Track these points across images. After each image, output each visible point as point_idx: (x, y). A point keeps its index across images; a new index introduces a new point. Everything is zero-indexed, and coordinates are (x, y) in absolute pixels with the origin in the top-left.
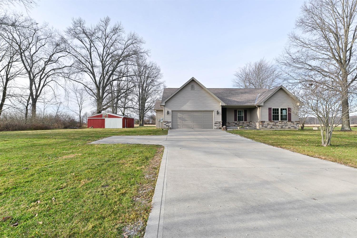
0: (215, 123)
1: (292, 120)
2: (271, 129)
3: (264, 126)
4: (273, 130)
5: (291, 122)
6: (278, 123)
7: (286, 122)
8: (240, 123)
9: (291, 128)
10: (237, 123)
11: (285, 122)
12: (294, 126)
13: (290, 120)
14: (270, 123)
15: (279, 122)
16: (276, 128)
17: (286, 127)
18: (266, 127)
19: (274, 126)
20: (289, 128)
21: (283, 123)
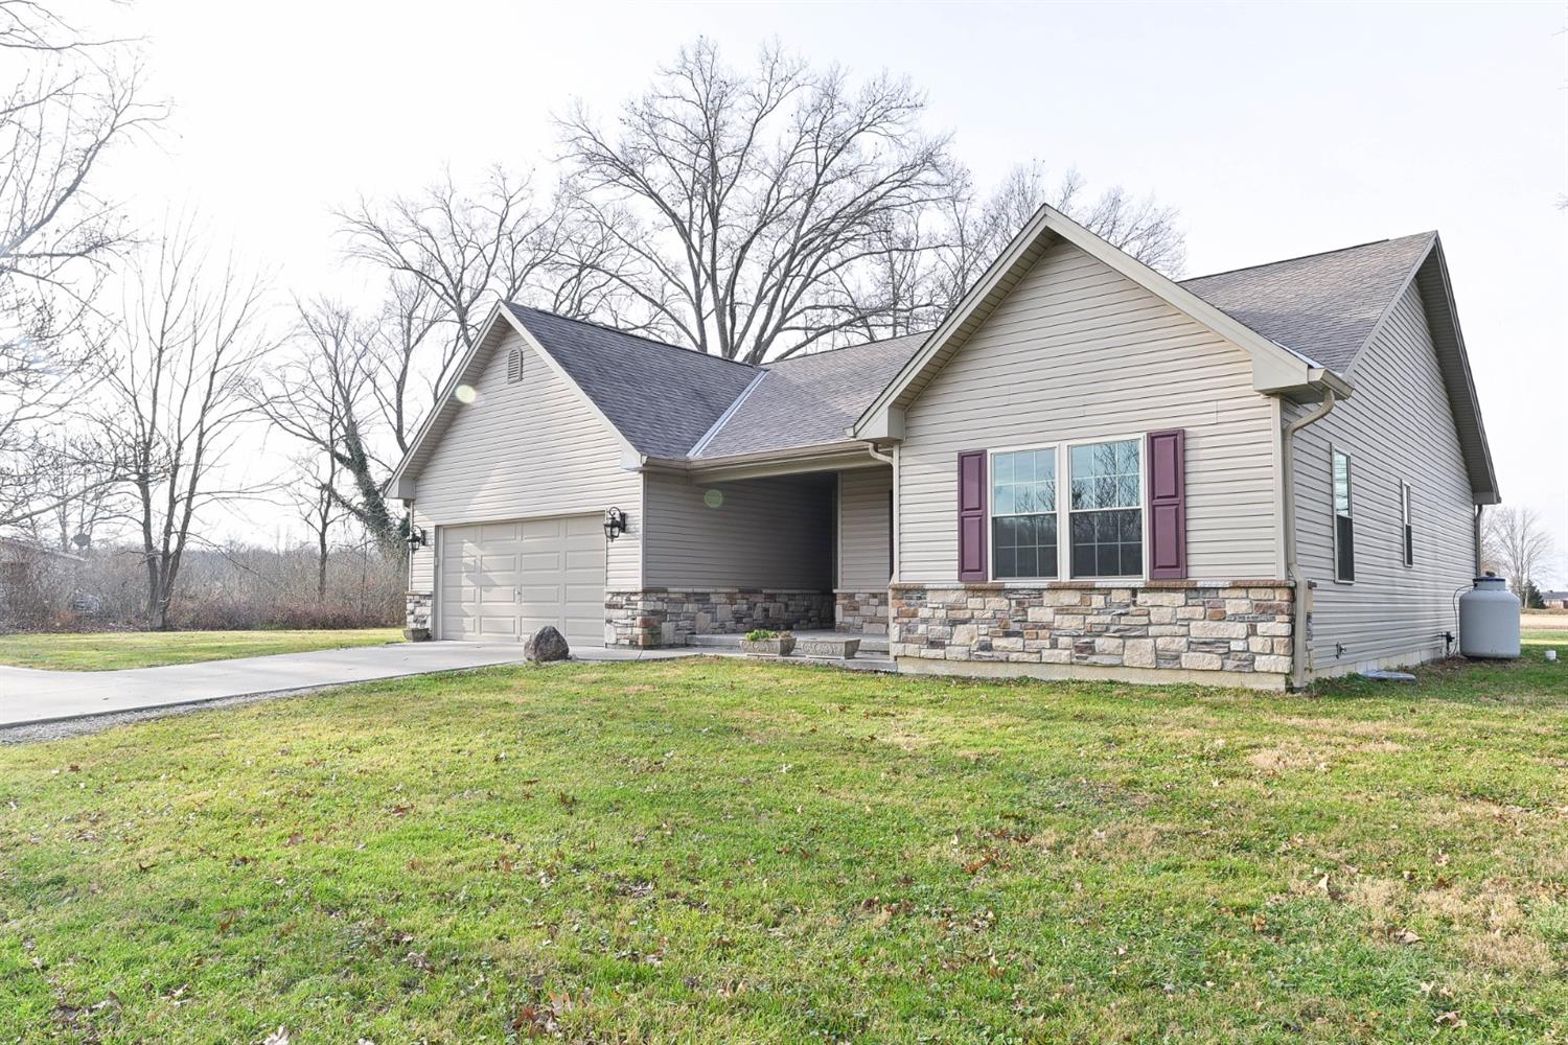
0: (610, 606)
1: (1201, 571)
2: (980, 659)
3: (922, 628)
4: (1001, 672)
5: (1180, 598)
6: (1048, 598)
7: (1134, 591)
9: (1185, 660)
11: (1117, 597)
12: (1227, 641)
13: (1173, 568)
14: (975, 602)
15: (1054, 589)
16: (1025, 657)
17: (1129, 642)
18: (933, 644)
19: (1007, 635)
20: (1165, 659)
21: (1098, 600)
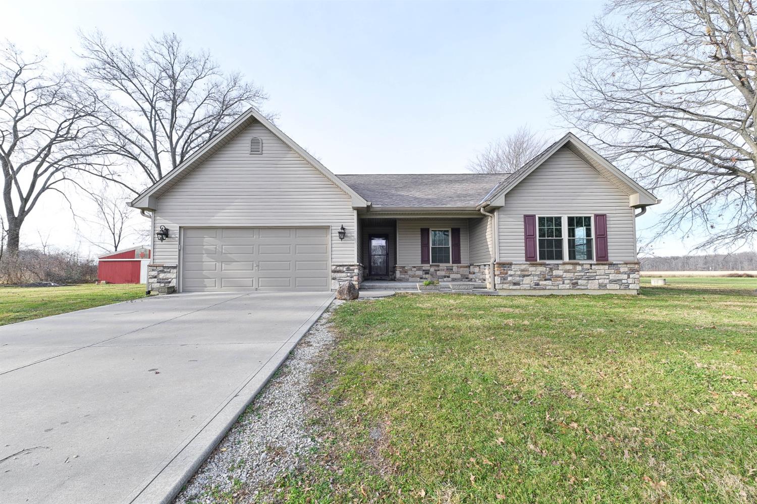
0: (334, 271)
1: (612, 258)
2: (535, 289)
3: (510, 279)
4: (542, 293)
5: (607, 267)
6: (561, 267)
7: (591, 265)
8: (439, 270)
9: (608, 287)
10: (429, 270)
11: (585, 267)
12: (621, 280)
13: (603, 258)
14: (532, 269)
15: (564, 264)
16: (553, 287)
17: (590, 281)
18: (515, 284)
19: (546, 280)
20: (602, 286)
21: (579, 268)
